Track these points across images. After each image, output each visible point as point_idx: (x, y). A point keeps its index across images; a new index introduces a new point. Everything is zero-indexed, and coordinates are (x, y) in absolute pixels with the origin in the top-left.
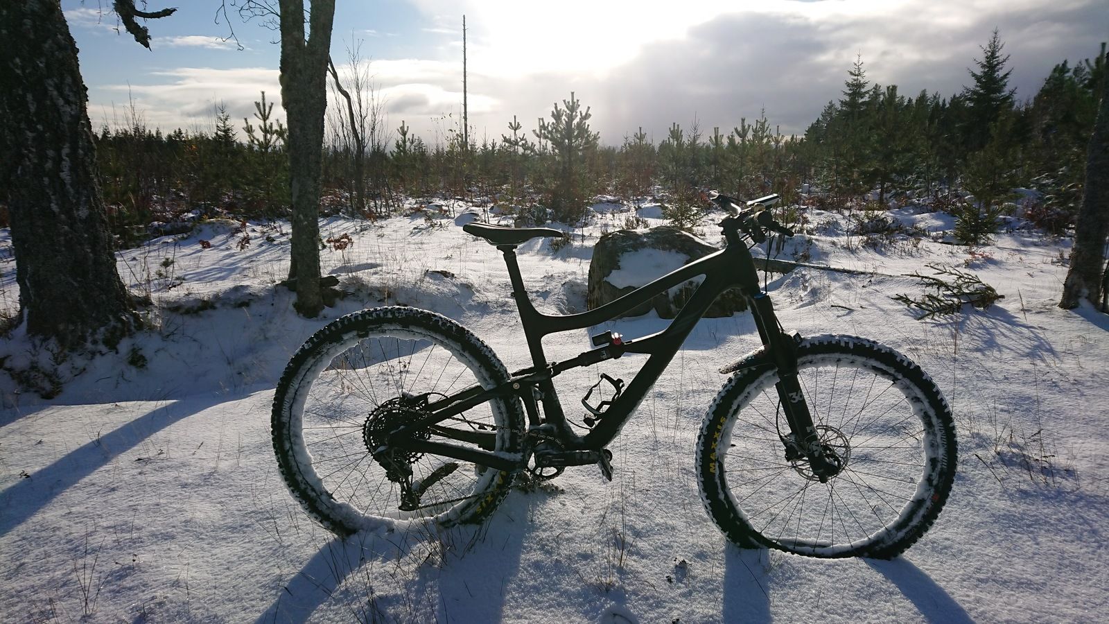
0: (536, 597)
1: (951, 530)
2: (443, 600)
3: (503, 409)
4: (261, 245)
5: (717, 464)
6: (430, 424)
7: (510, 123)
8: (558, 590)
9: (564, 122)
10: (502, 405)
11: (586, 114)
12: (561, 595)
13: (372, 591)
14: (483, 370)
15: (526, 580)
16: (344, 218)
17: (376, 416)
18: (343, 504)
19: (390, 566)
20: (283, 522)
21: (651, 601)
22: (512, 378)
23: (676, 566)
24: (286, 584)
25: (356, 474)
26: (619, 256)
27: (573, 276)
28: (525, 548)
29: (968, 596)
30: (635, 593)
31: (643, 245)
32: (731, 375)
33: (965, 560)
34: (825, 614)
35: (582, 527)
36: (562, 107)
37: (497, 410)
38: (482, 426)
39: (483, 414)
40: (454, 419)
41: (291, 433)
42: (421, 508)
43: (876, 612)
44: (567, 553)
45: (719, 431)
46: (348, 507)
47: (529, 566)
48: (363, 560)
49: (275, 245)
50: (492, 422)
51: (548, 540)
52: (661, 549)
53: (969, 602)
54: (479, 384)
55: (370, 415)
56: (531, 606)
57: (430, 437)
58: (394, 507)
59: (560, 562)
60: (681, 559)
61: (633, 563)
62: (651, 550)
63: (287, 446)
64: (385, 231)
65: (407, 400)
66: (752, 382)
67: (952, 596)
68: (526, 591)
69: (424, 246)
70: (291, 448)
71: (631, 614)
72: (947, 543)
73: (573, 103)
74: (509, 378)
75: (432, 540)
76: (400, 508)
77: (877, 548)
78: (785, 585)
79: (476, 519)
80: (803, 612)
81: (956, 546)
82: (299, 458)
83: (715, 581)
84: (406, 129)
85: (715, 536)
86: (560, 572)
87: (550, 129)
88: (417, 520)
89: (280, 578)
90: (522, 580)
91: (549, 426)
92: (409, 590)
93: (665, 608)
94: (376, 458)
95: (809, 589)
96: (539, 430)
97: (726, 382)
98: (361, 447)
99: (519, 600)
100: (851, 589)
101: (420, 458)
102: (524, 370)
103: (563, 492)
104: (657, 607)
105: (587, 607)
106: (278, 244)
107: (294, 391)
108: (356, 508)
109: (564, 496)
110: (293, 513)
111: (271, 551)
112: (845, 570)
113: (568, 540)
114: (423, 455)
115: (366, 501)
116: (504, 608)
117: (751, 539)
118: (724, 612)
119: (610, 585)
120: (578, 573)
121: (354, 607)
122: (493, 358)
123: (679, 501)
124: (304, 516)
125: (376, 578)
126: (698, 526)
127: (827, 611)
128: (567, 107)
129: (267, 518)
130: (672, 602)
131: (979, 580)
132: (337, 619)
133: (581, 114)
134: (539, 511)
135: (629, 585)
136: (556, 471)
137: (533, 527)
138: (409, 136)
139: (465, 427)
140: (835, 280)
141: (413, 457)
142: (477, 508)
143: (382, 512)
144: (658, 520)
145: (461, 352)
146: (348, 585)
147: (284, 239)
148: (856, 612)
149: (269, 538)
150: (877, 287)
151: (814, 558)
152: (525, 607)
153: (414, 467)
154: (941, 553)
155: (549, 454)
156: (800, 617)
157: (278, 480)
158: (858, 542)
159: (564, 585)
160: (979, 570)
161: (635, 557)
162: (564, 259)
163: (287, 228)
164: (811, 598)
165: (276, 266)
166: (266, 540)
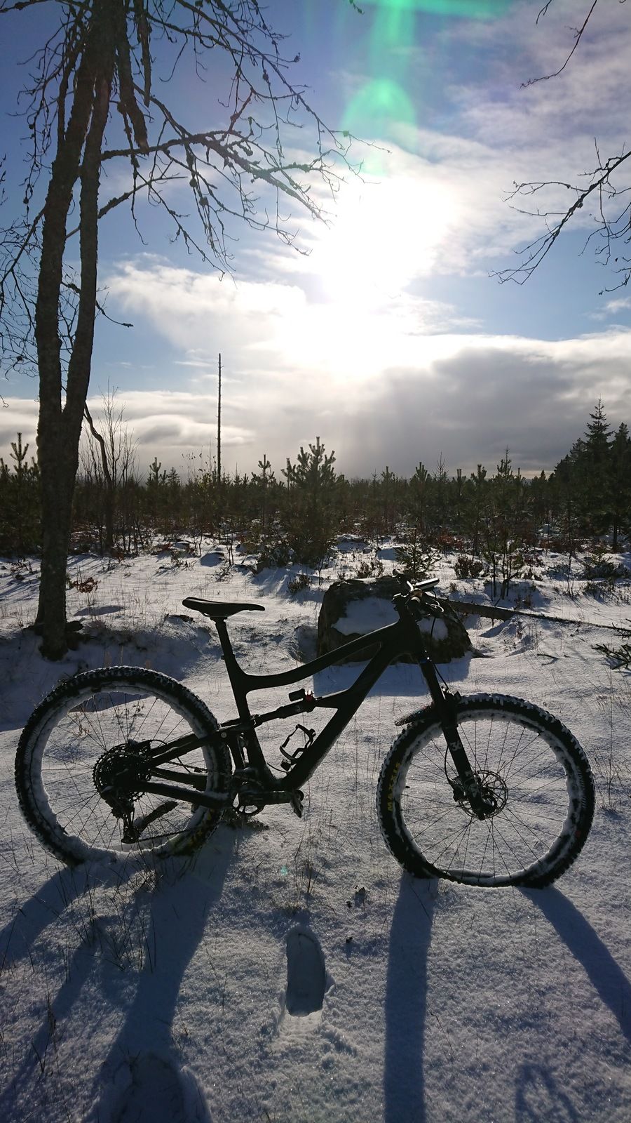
0: (234, 919)
1: (600, 863)
2: (152, 919)
3: (213, 755)
4: (10, 584)
5: (394, 804)
6: (151, 767)
7: (260, 462)
8: (253, 913)
9: (309, 465)
10: (212, 751)
11: (331, 458)
12: (255, 917)
13: (93, 912)
14: (196, 721)
15: (226, 904)
16: (94, 557)
17: (105, 760)
18: (74, 837)
19: (111, 892)
20: (21, 853)
21: (331, 922)
22: (221, 728)
23: (356, 893)
24: (21, 907)
25: (86, 811)
26: (346, 605)
27: (306, 621)
28: (228, 876)
29: (601, 919)
30: (318, 915)
31: (369, 594)
32: (405, 726)
33: (606, 889)
34: (476, 934)
35: (280, 859)
36: (308, 450)
37: (208, 755)
38: (197, 770)
39: (196, 759)
40: (171, 763)
41: (32, 774)
42: (141, 841)
43: (520, 932)
44: (264, 881)
45: (394, 774)
46: (77, 839)
47: (230, 892)
48: (88, 887)
49: (24, 584)
50: (203, 765)
51: (248, 870)
52: (346, 878)
53: (600, 925)
54: (192, 733)
55: (100, 759)
56: (228, 926)
57: (150, 778)
58: (117, 841)
59: (257, 889)
60: (362, 886)
61: (320, 890)
62: (337, 879)
63: (28, 785)
64: (132, 571)
65: (132, 746)
66: (421, 732)
67: (587, 920)
68: (225, 914)
69: (169, 586)
70: (31, 787)
71: (313, 934)
72: (594, 874)
73: (319, 447)
74: (218, 728)
75: (148, 869)
76: (122, 841)
77: (532, 878)
78: (448, 910)
79: (188, 851)
80: (458, 932)
81: (601, 877)
82: (37, 796)
83: (388, 906)
84: (158, 466)
85: (393, 867)
86: (256, 898)
87: (296, 471)
88: (136, 852)
89: (16, 901)
90: (222, 904)
91: (251, 769)
92: (125, 912)
93: (342, 928)
94: (103, 796)
95: (467, 913)
96: (243, 773)
97: (401, 732)
98: (91, 786)
99: (219, 921)
100: (503, 913)
101: (141, 796)
102: (232, 721)
103: (267, 828)
104: (336, 927)
105: (276, 927)
106: (27, 583)
107: (36, 738)
108: (85, 841)
109: (268, 831)
110: (29, 846)
111: (9, 879)
112: (501, 897)
113: (265, 870)
114: (143, 794)
115: (93, 835)
116: (205, 928)
117: (425, 870)
118: (392, 932)
119: (298, 908)
120: (270, 898)
121: (78, 926)
122: (205, 711)
123: (368, 837)
124: (40, 848)
125: (98, 902)
126: (382, 859)
127: (478, 932)
128: (313, 451)
129: (7, 850)
130: (349, 924)
131: (613, 906)
132: (63, 936)
133: (326, 458)
134: (244, 844)
135: (313, 909)
136: (256, 808)
137: (238, 858)
138: (161, 472)
139: (182, 770)
140: (547, 628)
141: (135, 795)
142: (189, 841)
143: (107, 844)
144: (347, 853)
145: (178, 705)
146: (74, 908)
147: (33, 577)
148: (503, 932)
149: (8, 867)
150: (583, 636)
151: (477, 887)
152: (223, 927)
153: (136, 804)
154: (586, 883)
155: (250, 794)
156: (455, 936)
157: (18, 816)
158: (515, 872)
159: (258, 909)
160: (615, 897)
161: (322, 885)
162: (301, 603)
163: (36, 567)
164: (468, 920)
165: (24, 606)
166: (5, 869)
